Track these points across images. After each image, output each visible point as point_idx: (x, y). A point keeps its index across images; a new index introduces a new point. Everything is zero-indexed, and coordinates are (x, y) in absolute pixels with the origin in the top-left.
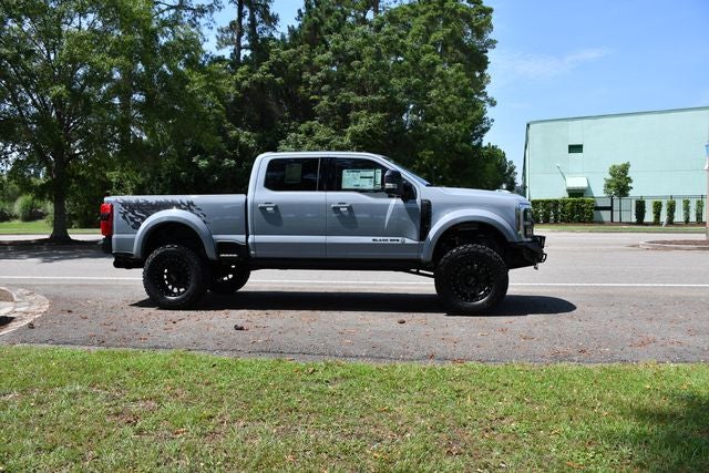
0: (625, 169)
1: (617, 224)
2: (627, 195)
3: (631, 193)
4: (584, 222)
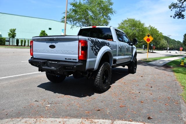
0: (14, 30)
1: (11, 46)
2: (14, 38)
3: (16, 37)
4: (2, 45)
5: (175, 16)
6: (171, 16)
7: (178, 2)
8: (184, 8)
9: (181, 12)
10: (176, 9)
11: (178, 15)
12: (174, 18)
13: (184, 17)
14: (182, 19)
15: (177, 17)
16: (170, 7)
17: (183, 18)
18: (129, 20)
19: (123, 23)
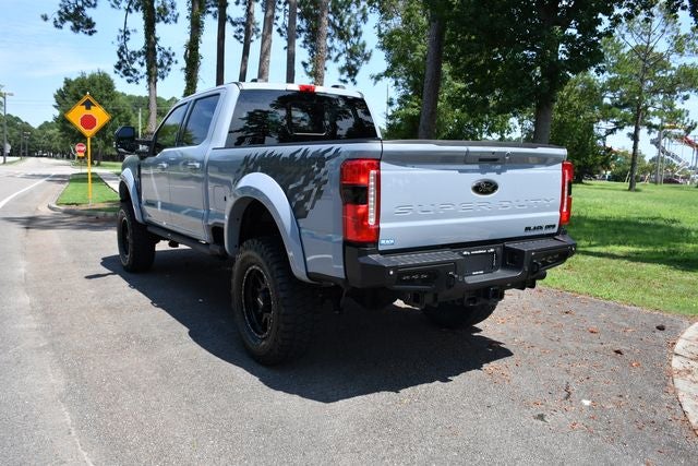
5: (62, 21)
6: (46, 18)
9: (82, 8)
12: (56, 26)
13: (95, 28)
14: (87, 36)
17: (90, 33)
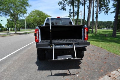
6: (59, 9)
7: (62, 1)
8: (65, 4)
10: (62, 5)
11: (63, 8)
12: (61, 10)
13: (66, 9)
15: (63, 9)
16: (58, 4)
18: (36, 11)
19: (31, 13)
